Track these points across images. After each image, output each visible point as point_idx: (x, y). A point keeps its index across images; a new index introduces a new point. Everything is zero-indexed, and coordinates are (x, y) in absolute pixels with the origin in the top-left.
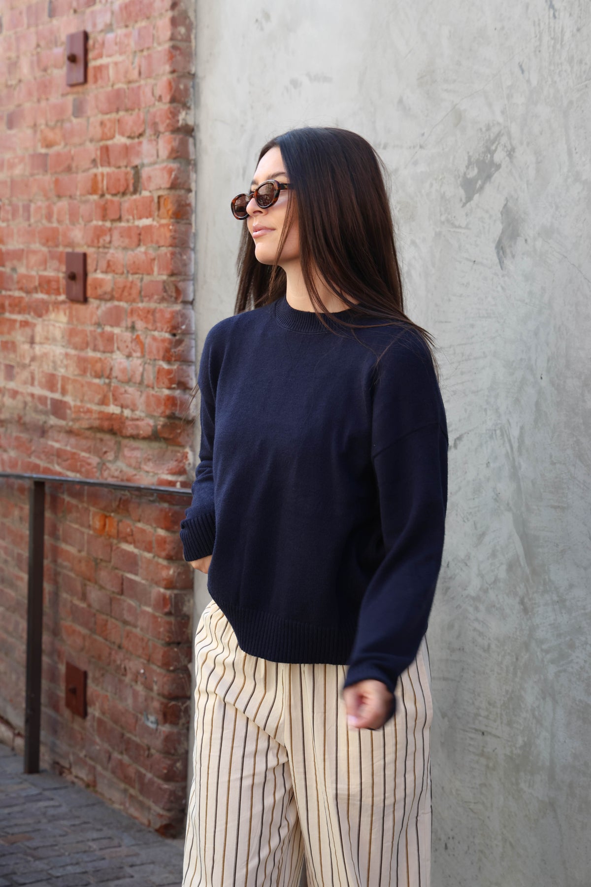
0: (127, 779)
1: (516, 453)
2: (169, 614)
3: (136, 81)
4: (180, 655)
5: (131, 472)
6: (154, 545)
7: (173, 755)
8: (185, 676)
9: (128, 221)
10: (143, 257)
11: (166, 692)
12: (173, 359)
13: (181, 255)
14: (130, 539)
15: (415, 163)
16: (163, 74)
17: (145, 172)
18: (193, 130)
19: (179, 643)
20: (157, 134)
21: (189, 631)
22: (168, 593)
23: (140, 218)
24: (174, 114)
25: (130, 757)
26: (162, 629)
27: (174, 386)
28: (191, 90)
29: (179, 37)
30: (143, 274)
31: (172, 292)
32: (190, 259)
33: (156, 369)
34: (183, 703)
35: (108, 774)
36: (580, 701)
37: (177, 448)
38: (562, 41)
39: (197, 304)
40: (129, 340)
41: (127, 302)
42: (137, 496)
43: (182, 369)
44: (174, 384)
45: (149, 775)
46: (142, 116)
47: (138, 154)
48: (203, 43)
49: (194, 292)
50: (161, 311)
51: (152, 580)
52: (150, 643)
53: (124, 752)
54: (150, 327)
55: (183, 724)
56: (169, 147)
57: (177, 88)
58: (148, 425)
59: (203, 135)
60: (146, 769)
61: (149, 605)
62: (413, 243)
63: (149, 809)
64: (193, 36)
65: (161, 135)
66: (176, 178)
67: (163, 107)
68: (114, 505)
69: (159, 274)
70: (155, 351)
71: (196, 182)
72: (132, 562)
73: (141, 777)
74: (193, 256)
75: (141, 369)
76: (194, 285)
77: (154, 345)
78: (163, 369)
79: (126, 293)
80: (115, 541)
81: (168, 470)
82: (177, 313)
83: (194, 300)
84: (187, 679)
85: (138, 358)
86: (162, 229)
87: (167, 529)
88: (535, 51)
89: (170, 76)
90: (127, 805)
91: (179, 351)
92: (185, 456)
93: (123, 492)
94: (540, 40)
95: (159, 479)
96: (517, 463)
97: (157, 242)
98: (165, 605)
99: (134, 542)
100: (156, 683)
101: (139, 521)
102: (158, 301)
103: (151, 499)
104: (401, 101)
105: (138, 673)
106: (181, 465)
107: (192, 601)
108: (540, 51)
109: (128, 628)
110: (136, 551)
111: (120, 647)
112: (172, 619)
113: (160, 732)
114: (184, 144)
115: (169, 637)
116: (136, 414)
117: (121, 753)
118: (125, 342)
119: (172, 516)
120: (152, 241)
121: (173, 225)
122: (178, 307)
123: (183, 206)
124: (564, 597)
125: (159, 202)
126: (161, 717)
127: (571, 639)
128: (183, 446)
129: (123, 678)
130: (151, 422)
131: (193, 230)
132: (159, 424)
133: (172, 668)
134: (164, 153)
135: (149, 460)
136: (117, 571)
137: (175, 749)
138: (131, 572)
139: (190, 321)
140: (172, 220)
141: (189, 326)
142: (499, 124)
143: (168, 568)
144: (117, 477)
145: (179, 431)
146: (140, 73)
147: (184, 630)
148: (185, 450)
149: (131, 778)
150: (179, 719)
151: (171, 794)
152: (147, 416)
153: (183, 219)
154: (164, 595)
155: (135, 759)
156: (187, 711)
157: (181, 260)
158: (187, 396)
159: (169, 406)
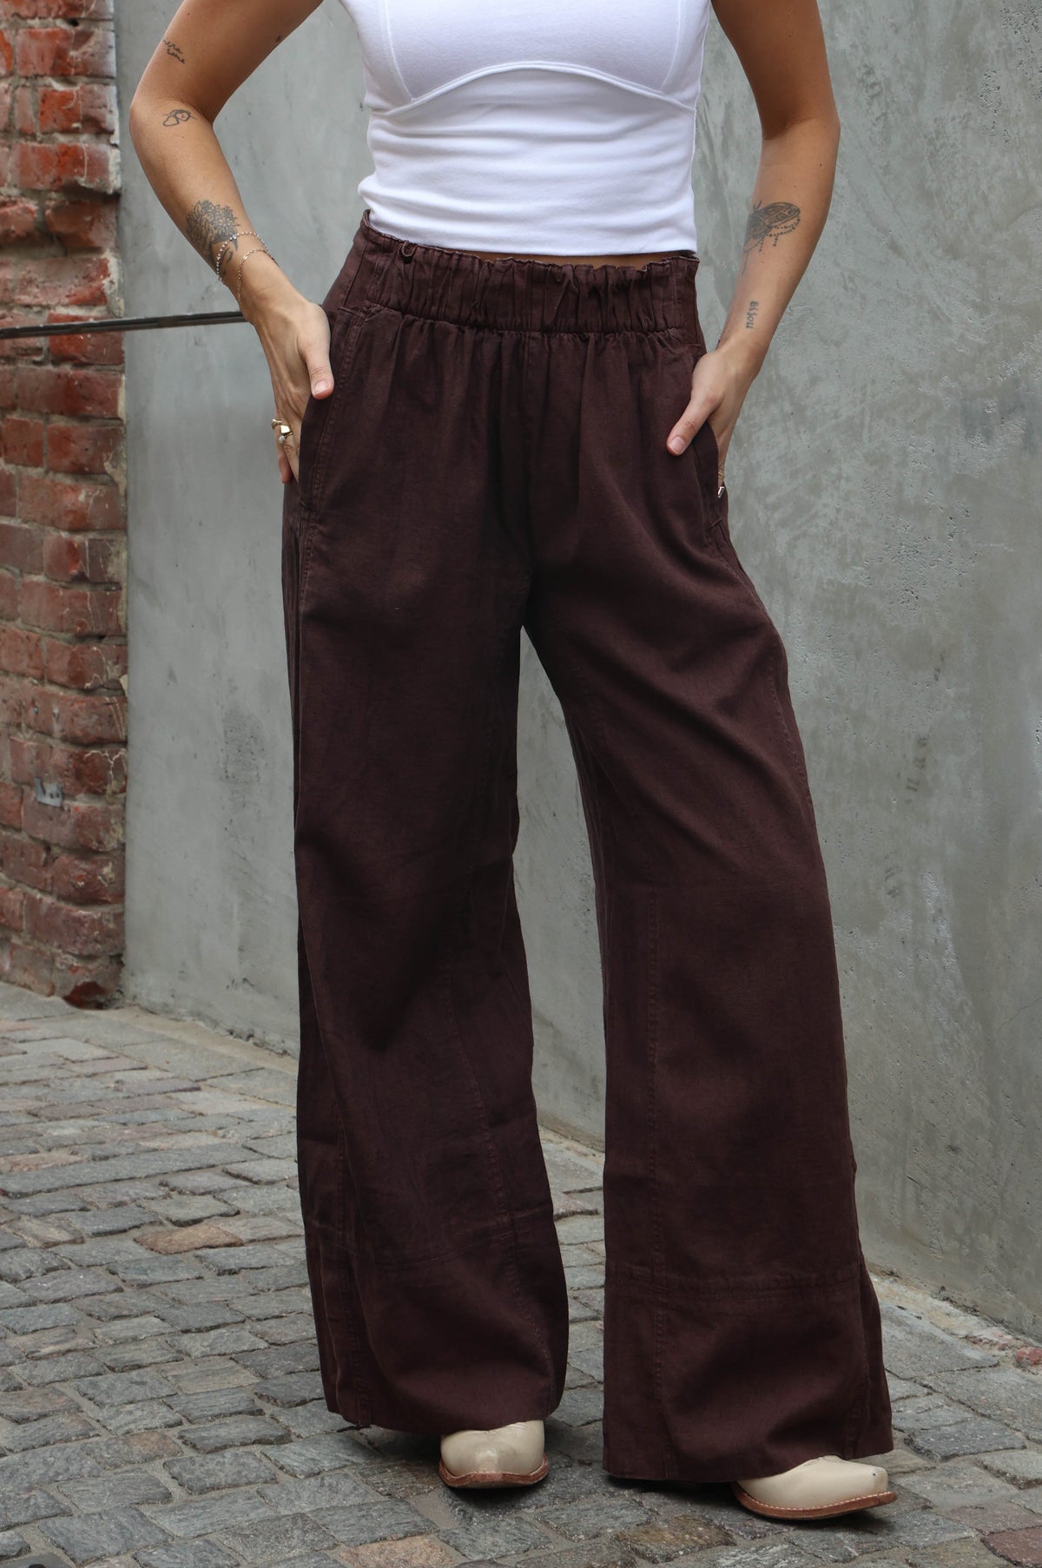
0: (5, 917)
1: (718, 154)
2: (80, 579)
4: (105, 659)
6: (46, 449)
7: (96, 853)
8: (115, 699)
11: (78, 734)
12: (73, 72)
19: (101, 637)
21: (120, 613)
22: (77, 538)
25: (9, 873)
26: (66, 613)
27: (75, 125)
33: (39, 95)
34: (112, 753)
36: (830, 582)
37: (89, 256)
42: (8, 358)
43: (91, 92)
44: (77, 121)
45: (48, 900)
51: (44, 517)
52: (44, 645)
54: (24, 11)
55: (115, 794)
58: (28, 210)
60: (43, 892)
61: (38, 571)
63: (51, 962)
70: (34, 58)
72: (3, 492)
73: (34, 904)
75: (7, 100)
77: (34, 46)
78: (54, 92)
81: (69, 297)
84: (118, 705)
87: (71, 413)
91: (84, 53)
92: (103, 270)
95: (51, 315)
96: (720, 173)
98: (70, 564)
99: (6, 452)
100: (58, 718)
101: (14, 408)
103: (38, 359)
105: (22, 707)
106: (96, 286)
107: (124, 555)
110: (9, 468)
112: (86, 590)
113: (69, 812)
115: (81, 625)
116: (1, 195)
119: (80, 385)
124: (803, 403)
126: (69, 782)
127: (814, 476)
128: (98, 250)
130: (33, 204)
132: (48, 207)
133: (87, 686)
135: (31, 282)
137: (100, 842)
138: (2, 512)
141: (102, 3)
143: (75, 490)
145: (88, 218)
147: (112, 610)
148: (103, 257)
149: (13, 913)
150: (106, 784)
151: (92, 929)
152: (23, 195)
154: (69, 546)
155: (19, 876)
156: (121, 768)
158: (103, 147)
159: (68, 167)
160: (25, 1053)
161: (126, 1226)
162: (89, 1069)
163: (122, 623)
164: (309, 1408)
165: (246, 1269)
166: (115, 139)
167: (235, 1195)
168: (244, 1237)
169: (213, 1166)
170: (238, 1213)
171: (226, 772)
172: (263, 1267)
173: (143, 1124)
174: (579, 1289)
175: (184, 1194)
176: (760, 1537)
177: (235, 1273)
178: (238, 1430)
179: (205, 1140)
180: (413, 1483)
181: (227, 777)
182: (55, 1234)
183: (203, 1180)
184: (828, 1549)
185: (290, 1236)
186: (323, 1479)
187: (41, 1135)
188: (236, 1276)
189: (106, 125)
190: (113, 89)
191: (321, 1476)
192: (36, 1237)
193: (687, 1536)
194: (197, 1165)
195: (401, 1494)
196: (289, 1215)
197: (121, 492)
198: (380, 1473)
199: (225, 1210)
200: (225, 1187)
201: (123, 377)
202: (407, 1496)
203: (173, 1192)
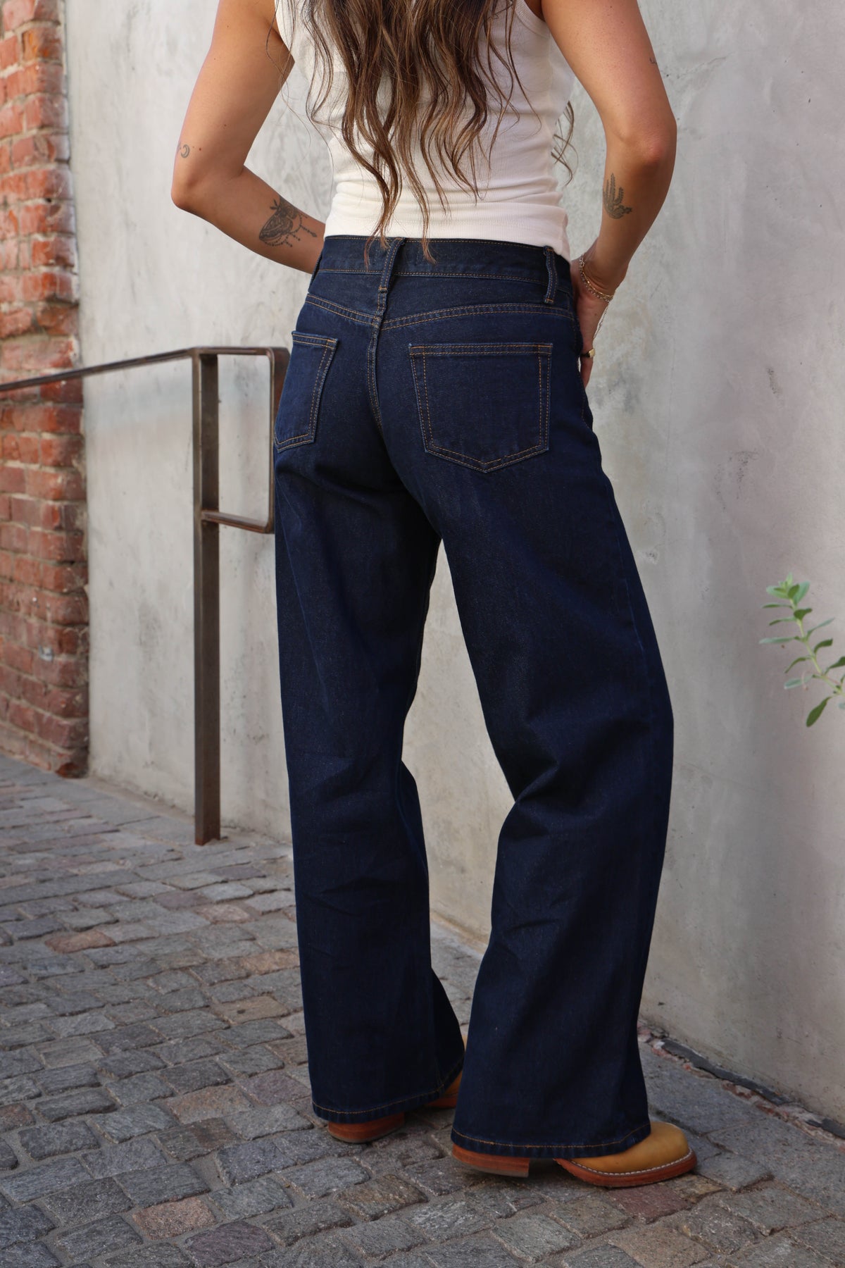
0: (26, 726)
2: (59, 528)
4: (74, 575)
6: (40, 453)
7: (71, 687)
8: (81, 599)
10: (11, 114)
11: (60, 618)
12: (49, 229)
13: (52, 102)
14: (15, 454)
17: (6, 11)
19: (72, 562)
21: (83, 548)
22: (57, 504)
23: (5, 67)
25: (28, 700)
26: (52, 548)
27: (51, 261)
30: (12, 135)
31: (44, 149)
32: (62, 107)
33: (31, 245)
34: (82, 629)
35: (7, 725)
37: (61, 339)
39: (73, 162)
40: (2, 219)
42: (20, 402)
43: (61, 242)
44: (52, 258)
45: (47, 714)
49: (70, 148)
50: (33, 174)
51: (40, 494)
52: (41, 567)
53: (22, 696)
54: (23, 196)
55: (82, 653)
58: (28, 314)
60: (44, 709)
61: (36, 524)
63: (49, 751)
66: (40, 6)
69: (28, 130)
70: (28, 224)
71: (65, 12)
72: (18, 480)
73: (39, 717)
74: (66, 104)
75: (16, 250)
76: (69, 139)
77: (28, 217)
78: (39, 242)
80: (1, 461)
81: (50, 362)
82: (51, 173)
83: (70, 157)
84: (83, 602)
85: (12, 238)
86: (28, 73)
87: (53, 431)
90: (28, 752)
91: (56, 219)
92: (69, 347)
93: (6, 403)
97: (24, 90)
98: (54, 519)
99: (20, 457)
100: (49, 609)
101: (24, 430)
102: (30, 163)
103: (35, 401)
105: (31, 603)
106: (65, 356)
107: (85, 515)
109: (19, 556)
110: (22, 466)
111: (11, 580)
112: (63, 534)
113: (56, 664)
115: (61, 555)
116: (13, 306)
117: (19, 698)
119: (58, 415)
120: (19, 92)
121: (40, 65)
122: (52, 166)
123: (51, 41)
125: (23, 42)
126: (56, 647)
128: (66, 335)
129: (17, 614)
130: (30, 310)
131: (65, 73)
132: (38, 311)
133: (65, 590)
135: (31, 357)
136: (4, 495)
137: (74, 681)
138: (17, 491)
139: (67, 183)
140: (39, 59)
141: (66, 189)
143: (56, 476)
145: (61, 317)
147: (78, 547)
148: (70, 339)
149: (29, 722)
150: (77, 648)
151: (70, 732)
152: (25, 305)
153: (51, 58)
154: (53, 508)
155: (32, 701)
156: (86, 639)
157: (53, 109)
158: (68, 275)
159: (48, 286)
160: (22, 807)
161: (41, 932)
162: (55, 818)
163: (85, 554)
164: (132, 1080)
165: (113, 964)
166: (75, 270)
167: (118, 908)
168: (119, 939)
169: (109, 887)
170: (117, 921)
171: (141, 640)
172: (125, 963)
173: (75, 856)
175: (86, 907)
176: (445, 1194)
177: (106, 967)
178: (78, 1102)
179: (111, 867)
180: (197, 1146)
181: (141, 643)
183: (101, 897)
184: (495, 1205)
185: (147, 939)
186: (131, 1145)
187: (10, 864)
188: (106, 970)
189: (70, 261)
190: (73, 240)
191: (130, 1141)
193: (391, 1195)
194: (99, 886)
195: (187, 1158)
196: (150, 922)
197: (83, 477)
198: (174, 1138)
199: (108, 918)
200: (113, 901)
201: (83, 411)
202: (190, 1160)
203: (79, 907)
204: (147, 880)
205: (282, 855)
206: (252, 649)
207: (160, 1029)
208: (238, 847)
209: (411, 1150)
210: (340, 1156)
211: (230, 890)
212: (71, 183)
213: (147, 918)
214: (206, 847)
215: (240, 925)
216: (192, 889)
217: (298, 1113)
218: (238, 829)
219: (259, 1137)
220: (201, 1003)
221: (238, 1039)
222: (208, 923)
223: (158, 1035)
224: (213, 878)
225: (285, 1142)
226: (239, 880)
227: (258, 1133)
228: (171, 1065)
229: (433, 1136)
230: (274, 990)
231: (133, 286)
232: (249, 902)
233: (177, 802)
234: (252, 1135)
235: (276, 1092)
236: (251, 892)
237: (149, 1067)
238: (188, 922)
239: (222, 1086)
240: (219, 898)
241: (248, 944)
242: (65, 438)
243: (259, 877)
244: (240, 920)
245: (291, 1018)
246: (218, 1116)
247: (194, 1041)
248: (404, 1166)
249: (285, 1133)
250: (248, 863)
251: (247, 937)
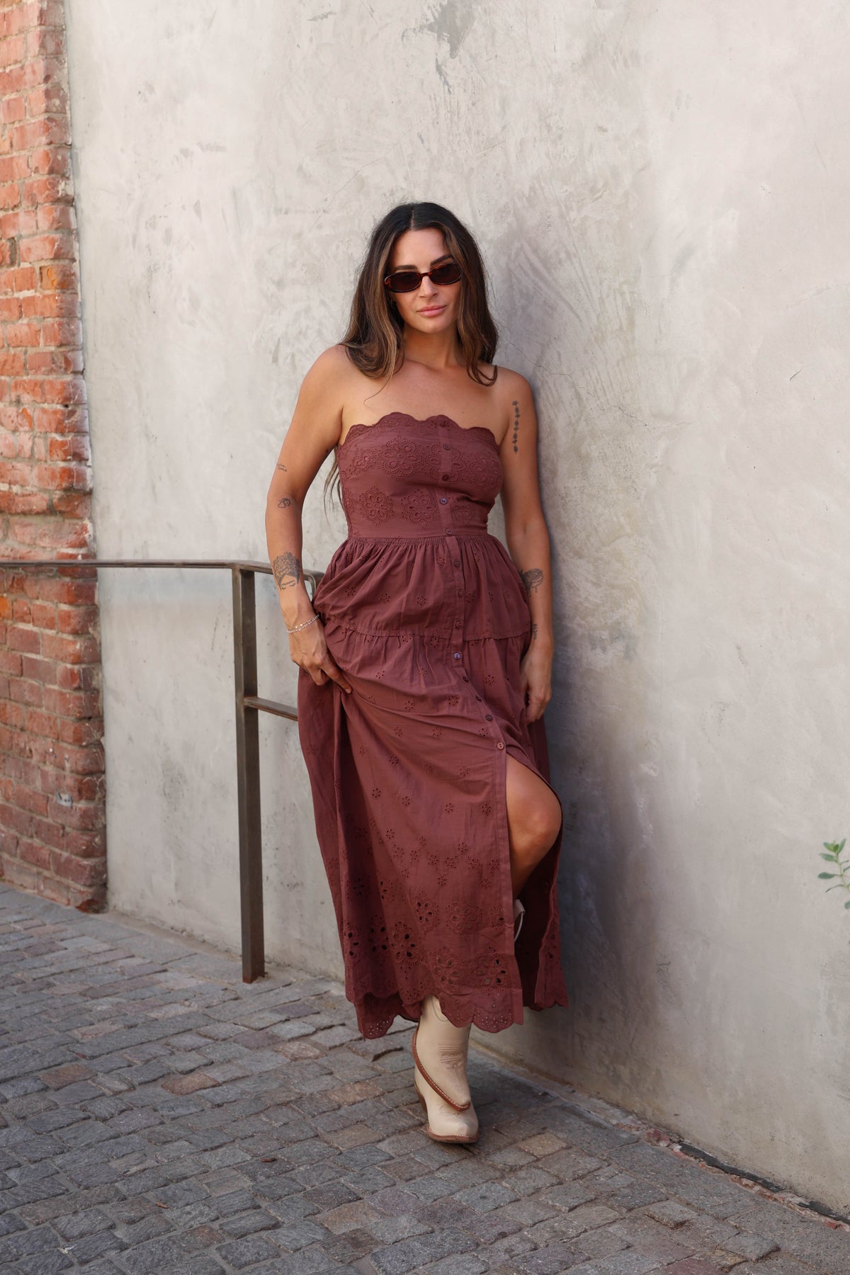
0: (41, 863)
2: (78, 689)
3: (8, 153)
4: (92, 729)
5: (23, 550)
6: (57, 621)
7: (91, 830)
8: (98, 750)
9: (6, 293)
10: (26, 329)
11: (80, 769)
12: (67, 430)
13: (69, 325)
14: (27, 618)
15: (320, 227)
16: (39, 146)
17: (23, 244)
18: (73, 199)
19: (90, 718)
20: (36, 205)
21: (99, 705)
22: (76, 667)
23: (21, 290)
24: (54, 185)
25: (43, 840)
26: (71, 706)
27: (69, 458)
28: (69, 160)
29: (54, 109)
30: (26, 346)
31: (61, 363)
32: (78, 329)
33: (49, 442)
34: (98, 778)
35: (17, 860)
37: (75, 521)
38: (458, 114)
39: (87, 373)
40: (15, 414)
41: (8, 375)
42: (33, 573)
43: (76, 440)
44: (70, 455)
45: (65, 854)
46: (16, 188)
47: (14, 226)
48: (78, 113)
49: (84, 361)
50: (51, 383)
51: (57, 656)
52: (58, 722)
53: (34, 835)
54: (38, 399)
55: (100, 799)
56: (51, 218)
57: (55, 159)
58: (43, 499)
59: (84, 204)
60: (62, 849)
61: (55, 683)
62: (323, 303)
63: (68, 888)
64: (67, 108)
65: (39, 206)
66: (59, 249)
67: (42, 176)
68: (6, 585)
69: (45, 346)
70: (45, 422)
71: (79, 251)
72: (32, 642)
73: (56, 858)
74: (81, 325)
75: (30, 443)
76: (83, 354)
77: (45, 418)
78: (57, 441)
79: (7, 367)
80: (10, 622)
81: (67, 543)
82: (68, 384)
83: (84, 369)
84: (100, 753)
85: (25, 432)
86: (47, 300)
87: (71, 603)
88: (433, 123)
89: (47, 148)
90: (42, 887)
91: (73, 421)
92: (84, 529)
93: (16, 571)
94: (437, 113)
95: (58, 553)
97: (42, 313)
98: (73, 681)
99: (33, 621)
100: (68, 760)
101: (37, 598)
102: (46, 373)
103: (51, 574)
104: (300, 169)
105: (46, 752)
106: (81, 537)
107: (100, 675)
108: (438, 123)
109: (31, 709)
110: (35, 629)
111: (22, 730)
112: (82, 694)
113: (76, 809)
114: (64, 213)
115: (80, 712)
116: (27, 490)
117: (32, 837)
118: (10, 416)
119: (75, 589)
120: (36, 313)
121: (59, 296)
122: (68, 378)
123: (68, 276)
125: (41, 273)
126: (76, 794)
128: (81, 519)
129: (29, 760)
130: (46, 496)
131: (80, 300)
132: (54, 498)
133: (84, 744)
134: (44, 224)
135: (45, 535)
136: (14, 652)
137: (93, 825)
138: (32, 652)
139: (81, 391)
140: (58, 291)
141: (80, 396)
142: (402, 189)
143: (74, 643)
144: (8, 556)
145: (76, 503)
146: (12, 145)
147: (95, 704)
148: (85, 522)
149: (45, 861)
150: (95, 794)
151: (91, 870)
152: (40, 491)
153: (68, 289)
154: (72, 672)
155: (48, 841)
156: (103, 785)
157: (70, 330)
158: (83, 467)
159: (66, 479)
160: (66, 949)
161: (155, 1077)
162: (103, 959)
163: (100, 710)
164: (284, 1201)
165: (226, 1103)
166: (89, 463)
167: (207, 1050)
168: (221, 1080)
169: (191, 1030)
170: (213, 1063)
171: (164, 792)
172: (235, 1101)
173: (143, 999)
174: (407, 1104)
175: (180, 1050)
177: (221, 1106)
178: (250, 1221)
179: (182, 1010)
180: (353, 1252)
181: (165, 794)
182: (119, 1086)
183: (188, 1040)
185: (243, 1077)
186: (303, 1253)
187: (91, 1011)
188: (222, 1108)
189: (85, 456)
190: (87, 438)
191: (301, 1251)
192: (109, 1088)
194: (181, 1029)
195: (349, 1261)
196: (240, 1062)
197: (98, 642)
198: (334, 1246)
199: (205, 1061)
200: (201, 1044)
201: (97, 584)
202: (351, 1262)
203: (174, 1050)
204: (219, 1021)
205: (326, 990)
206: (284, 809)
207: (288, 1158)
208: (283, 984)
209: (513, 1245)
210: (462, 1253)
211: (295, 1028)
212: (85, 390)
213: (235, 1058)
214: (255, 985)
215: (316, 1061)
216: (263, 1029)
217: (419, 1221)
218: (273, 964)
219: (396, 1242)
220: (312, 1134)
221: (352, 1163)
222: (288, 1060)
223: (289, 1163)
224: (277, 1018)
225: (418, 1245)
226: (298, 1018)
227: (394, 1238)
228: (309, 1188)
229: (526, 1233)
230: (366, 1118)
231: (154, 488)
232: (314, 1038)
233: (206, 937)
234: (391, 1241)
235: (397, 1205)
236: (314, 1029)
237: (292, 1190)
238: (270, 1061)
239: (354, 1203)
240: (289, 1036)
241: (329, 1078)
242: (82, 609)
243: (315, 1013)
244: (314, 1056)
245: (386, 1142)
246: (359, 1227)
247: (319, 1166)
248: (512, 1257)
249: (415, 1238)
250: (299, 1000)
251: (326, 1071)
